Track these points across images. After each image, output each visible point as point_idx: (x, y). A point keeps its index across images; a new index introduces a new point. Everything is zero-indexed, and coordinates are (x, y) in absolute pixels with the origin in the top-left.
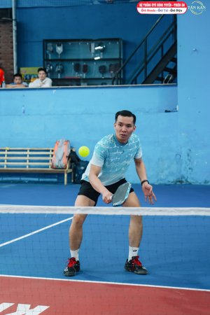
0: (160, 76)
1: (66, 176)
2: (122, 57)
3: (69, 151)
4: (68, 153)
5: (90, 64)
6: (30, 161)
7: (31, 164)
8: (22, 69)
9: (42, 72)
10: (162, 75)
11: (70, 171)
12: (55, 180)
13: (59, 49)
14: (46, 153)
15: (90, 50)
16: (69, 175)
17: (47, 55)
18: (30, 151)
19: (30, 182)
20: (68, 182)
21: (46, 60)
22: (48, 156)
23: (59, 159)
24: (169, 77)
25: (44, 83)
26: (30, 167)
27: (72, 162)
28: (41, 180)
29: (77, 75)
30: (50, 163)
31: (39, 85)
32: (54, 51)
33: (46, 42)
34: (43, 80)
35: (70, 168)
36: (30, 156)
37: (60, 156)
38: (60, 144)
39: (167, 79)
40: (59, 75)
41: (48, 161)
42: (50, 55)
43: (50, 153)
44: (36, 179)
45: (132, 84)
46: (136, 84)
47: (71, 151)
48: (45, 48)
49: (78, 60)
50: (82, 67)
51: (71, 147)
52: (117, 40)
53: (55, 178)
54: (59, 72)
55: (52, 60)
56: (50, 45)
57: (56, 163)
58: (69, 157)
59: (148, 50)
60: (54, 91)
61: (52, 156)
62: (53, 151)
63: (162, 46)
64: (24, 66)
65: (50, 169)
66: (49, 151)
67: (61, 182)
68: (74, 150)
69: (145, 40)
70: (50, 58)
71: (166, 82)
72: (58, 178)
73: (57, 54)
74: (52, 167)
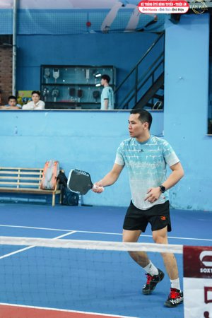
0: (150, 102)
1: (54, 197)
2: (115, 83)
3: (58, 172)
4: (57, 174)
5: (84, 89)
6: (21, 181)
7: (21, 184)
8: (20, 92)
9: (35, 95)
10: (153, 101)
11: (59, 192)
12: (44, 201)
13: (56, 75)
14: (37, 173)
15: (85, 76)
16: (57, 196)
17: (44, 80)
18: (21, 171)
19: (19, 202)
20: (56, 203)
21: (43, 84)
22: (38, 176)
23: (48, 180)
24: (158, 103)
25: (37, 106)
26: (20, 187)
27: (60, 183)
28: (31, 200)
29: (72, 100)
30: (40, 184)
31: (32, 107)
32: (51, 76)
33: (44, 67)
34: (36, 102)
35: (59, 189)
36: (21, 176)
37: (49, 176)
38: (49, 165)
39: (157, 105)
40: (55, 98)
41: (38, 182)
42: (47, 79)
43: (40, 173)
44: (26, 200)
45: (123, 109)
46: (127, 109)
47: (60, 172)
48: (42, 73)
49: (74, 85)
50: (77, 92)
51: (61, 168)
52: (111, 67)
53: (44, 199)
54: (55, 95)
55: (48, 85)
56: (47, 70)
57: (45, 184)
58: (58, 178)
59: (139, 77)
60: (46, 113)
61: (42, 176)
62: (42, 171)
63: (152, 74)
64: (22, 89)
65: (39, 190)
66: (39, 171)
67: (49, 203)
68: (63, 171)
69: (136, 68)
70: (47, 82)
71: (155, 108)
72: (46, 199)
73: (54, 79)
74: (41, 188)
